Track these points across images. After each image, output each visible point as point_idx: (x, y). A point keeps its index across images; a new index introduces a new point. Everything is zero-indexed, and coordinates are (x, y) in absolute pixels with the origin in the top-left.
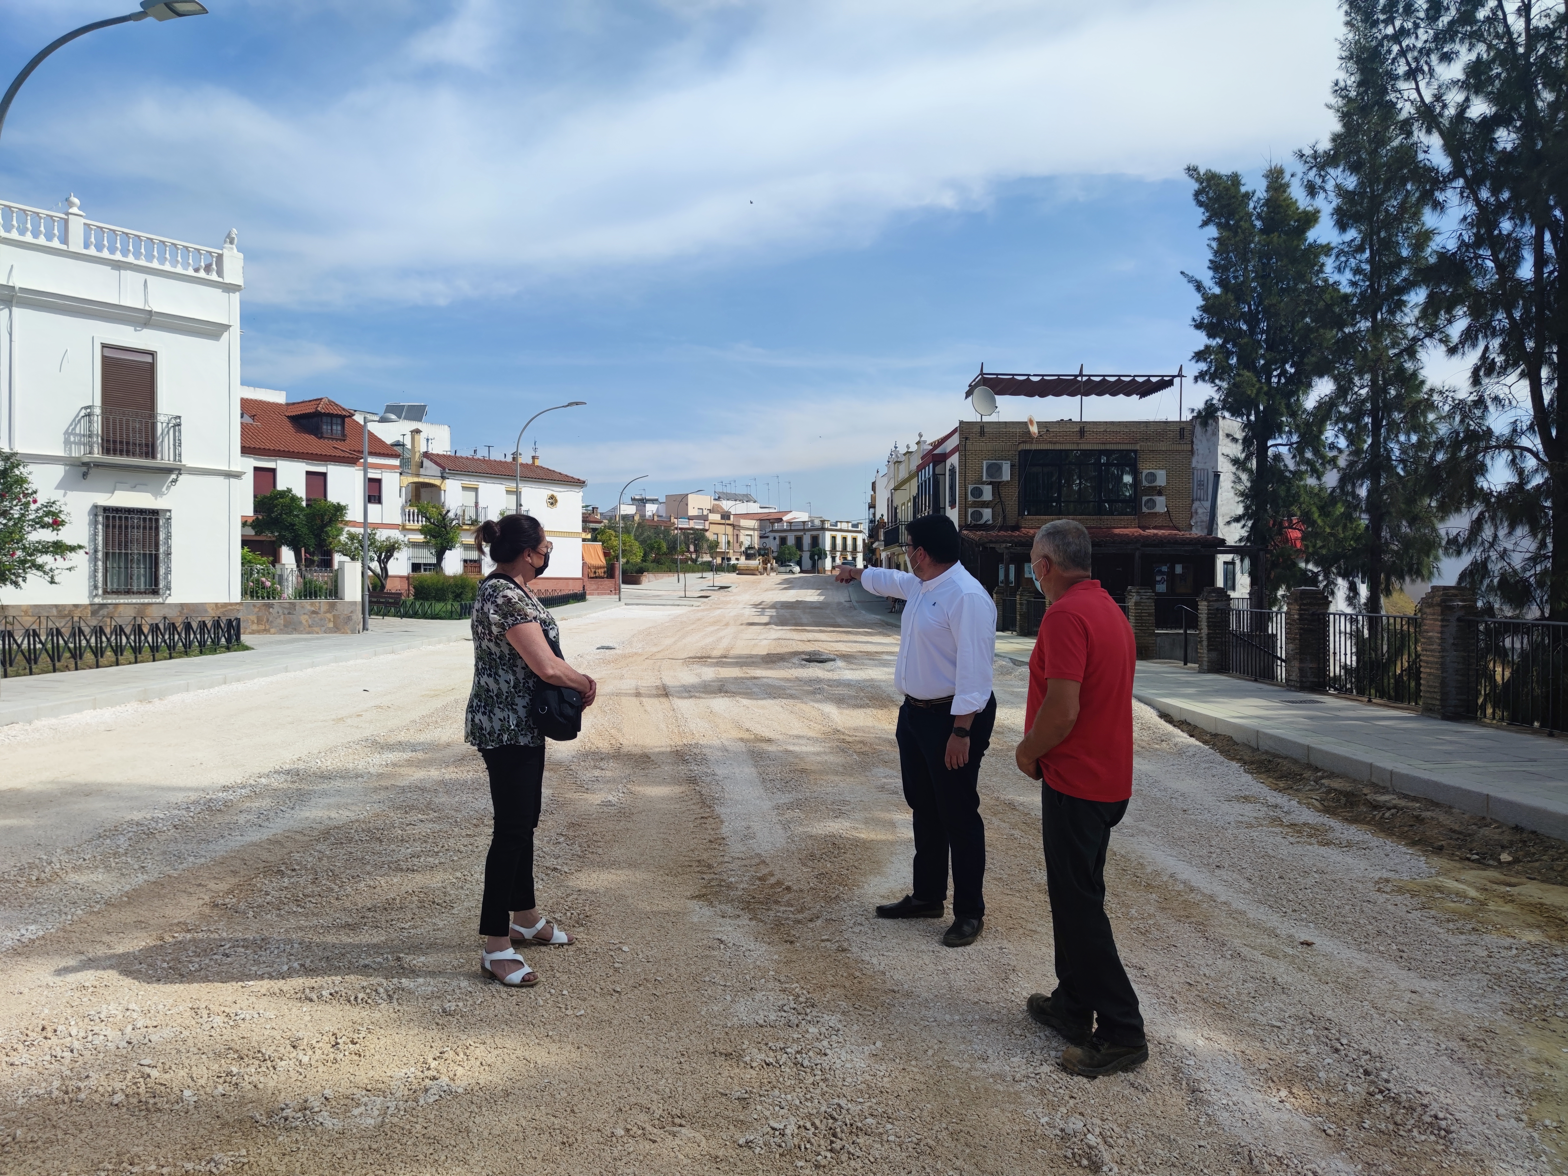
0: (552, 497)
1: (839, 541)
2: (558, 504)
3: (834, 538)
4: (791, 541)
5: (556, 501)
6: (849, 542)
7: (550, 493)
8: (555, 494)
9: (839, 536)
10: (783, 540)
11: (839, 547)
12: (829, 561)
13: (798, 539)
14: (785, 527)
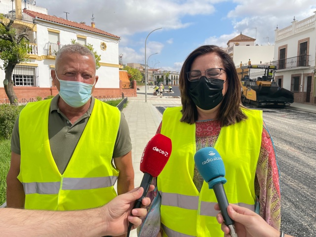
0: (103, 44)
2: (107, 48)
3: (172, 76)
5: (106, 46)
6: (176, 77)
7: (102, 42)
8: (105, 43)
10: (158, 77)
11: (173, 79)
12: (171, 82)
13: (162, 76)
14: (159, 73)
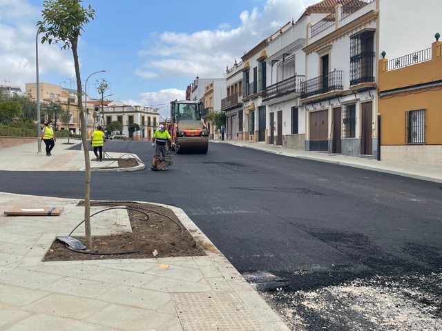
1: (146, 119)
3: (143, 117)
4: (114, 118)
6: (152, 120)
9: (146, 116)
10: (109, 118)
11: (146, 124)
12: (139, 133)
13: (120, 118)
14: (111, 110)
